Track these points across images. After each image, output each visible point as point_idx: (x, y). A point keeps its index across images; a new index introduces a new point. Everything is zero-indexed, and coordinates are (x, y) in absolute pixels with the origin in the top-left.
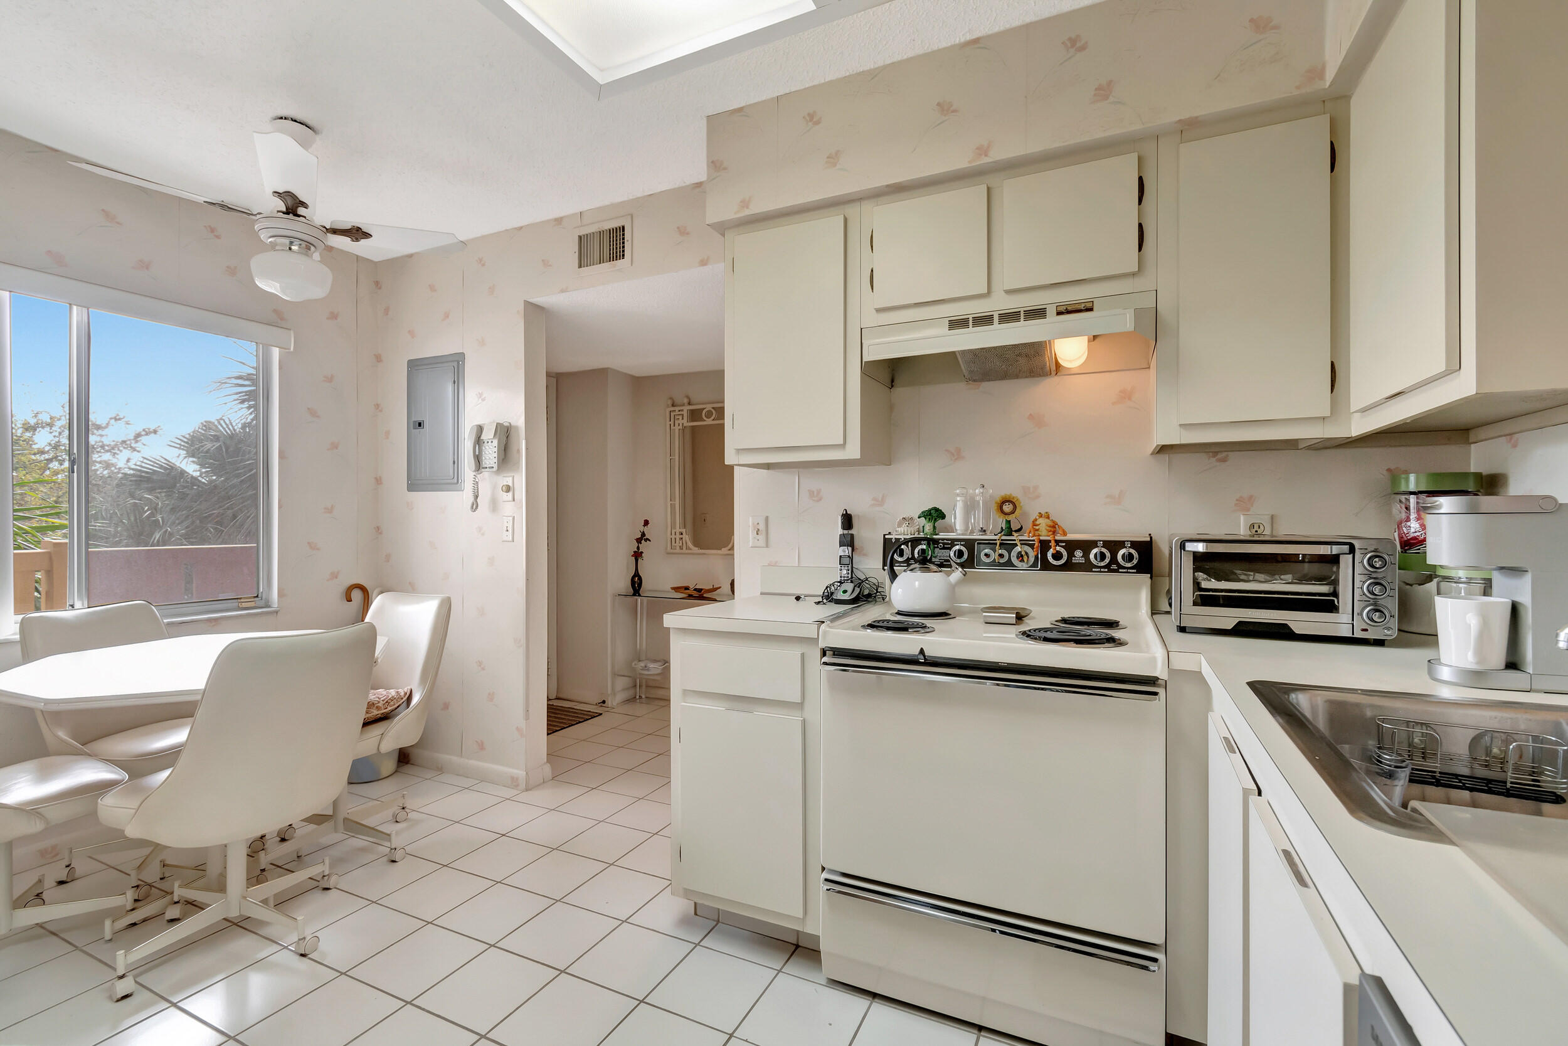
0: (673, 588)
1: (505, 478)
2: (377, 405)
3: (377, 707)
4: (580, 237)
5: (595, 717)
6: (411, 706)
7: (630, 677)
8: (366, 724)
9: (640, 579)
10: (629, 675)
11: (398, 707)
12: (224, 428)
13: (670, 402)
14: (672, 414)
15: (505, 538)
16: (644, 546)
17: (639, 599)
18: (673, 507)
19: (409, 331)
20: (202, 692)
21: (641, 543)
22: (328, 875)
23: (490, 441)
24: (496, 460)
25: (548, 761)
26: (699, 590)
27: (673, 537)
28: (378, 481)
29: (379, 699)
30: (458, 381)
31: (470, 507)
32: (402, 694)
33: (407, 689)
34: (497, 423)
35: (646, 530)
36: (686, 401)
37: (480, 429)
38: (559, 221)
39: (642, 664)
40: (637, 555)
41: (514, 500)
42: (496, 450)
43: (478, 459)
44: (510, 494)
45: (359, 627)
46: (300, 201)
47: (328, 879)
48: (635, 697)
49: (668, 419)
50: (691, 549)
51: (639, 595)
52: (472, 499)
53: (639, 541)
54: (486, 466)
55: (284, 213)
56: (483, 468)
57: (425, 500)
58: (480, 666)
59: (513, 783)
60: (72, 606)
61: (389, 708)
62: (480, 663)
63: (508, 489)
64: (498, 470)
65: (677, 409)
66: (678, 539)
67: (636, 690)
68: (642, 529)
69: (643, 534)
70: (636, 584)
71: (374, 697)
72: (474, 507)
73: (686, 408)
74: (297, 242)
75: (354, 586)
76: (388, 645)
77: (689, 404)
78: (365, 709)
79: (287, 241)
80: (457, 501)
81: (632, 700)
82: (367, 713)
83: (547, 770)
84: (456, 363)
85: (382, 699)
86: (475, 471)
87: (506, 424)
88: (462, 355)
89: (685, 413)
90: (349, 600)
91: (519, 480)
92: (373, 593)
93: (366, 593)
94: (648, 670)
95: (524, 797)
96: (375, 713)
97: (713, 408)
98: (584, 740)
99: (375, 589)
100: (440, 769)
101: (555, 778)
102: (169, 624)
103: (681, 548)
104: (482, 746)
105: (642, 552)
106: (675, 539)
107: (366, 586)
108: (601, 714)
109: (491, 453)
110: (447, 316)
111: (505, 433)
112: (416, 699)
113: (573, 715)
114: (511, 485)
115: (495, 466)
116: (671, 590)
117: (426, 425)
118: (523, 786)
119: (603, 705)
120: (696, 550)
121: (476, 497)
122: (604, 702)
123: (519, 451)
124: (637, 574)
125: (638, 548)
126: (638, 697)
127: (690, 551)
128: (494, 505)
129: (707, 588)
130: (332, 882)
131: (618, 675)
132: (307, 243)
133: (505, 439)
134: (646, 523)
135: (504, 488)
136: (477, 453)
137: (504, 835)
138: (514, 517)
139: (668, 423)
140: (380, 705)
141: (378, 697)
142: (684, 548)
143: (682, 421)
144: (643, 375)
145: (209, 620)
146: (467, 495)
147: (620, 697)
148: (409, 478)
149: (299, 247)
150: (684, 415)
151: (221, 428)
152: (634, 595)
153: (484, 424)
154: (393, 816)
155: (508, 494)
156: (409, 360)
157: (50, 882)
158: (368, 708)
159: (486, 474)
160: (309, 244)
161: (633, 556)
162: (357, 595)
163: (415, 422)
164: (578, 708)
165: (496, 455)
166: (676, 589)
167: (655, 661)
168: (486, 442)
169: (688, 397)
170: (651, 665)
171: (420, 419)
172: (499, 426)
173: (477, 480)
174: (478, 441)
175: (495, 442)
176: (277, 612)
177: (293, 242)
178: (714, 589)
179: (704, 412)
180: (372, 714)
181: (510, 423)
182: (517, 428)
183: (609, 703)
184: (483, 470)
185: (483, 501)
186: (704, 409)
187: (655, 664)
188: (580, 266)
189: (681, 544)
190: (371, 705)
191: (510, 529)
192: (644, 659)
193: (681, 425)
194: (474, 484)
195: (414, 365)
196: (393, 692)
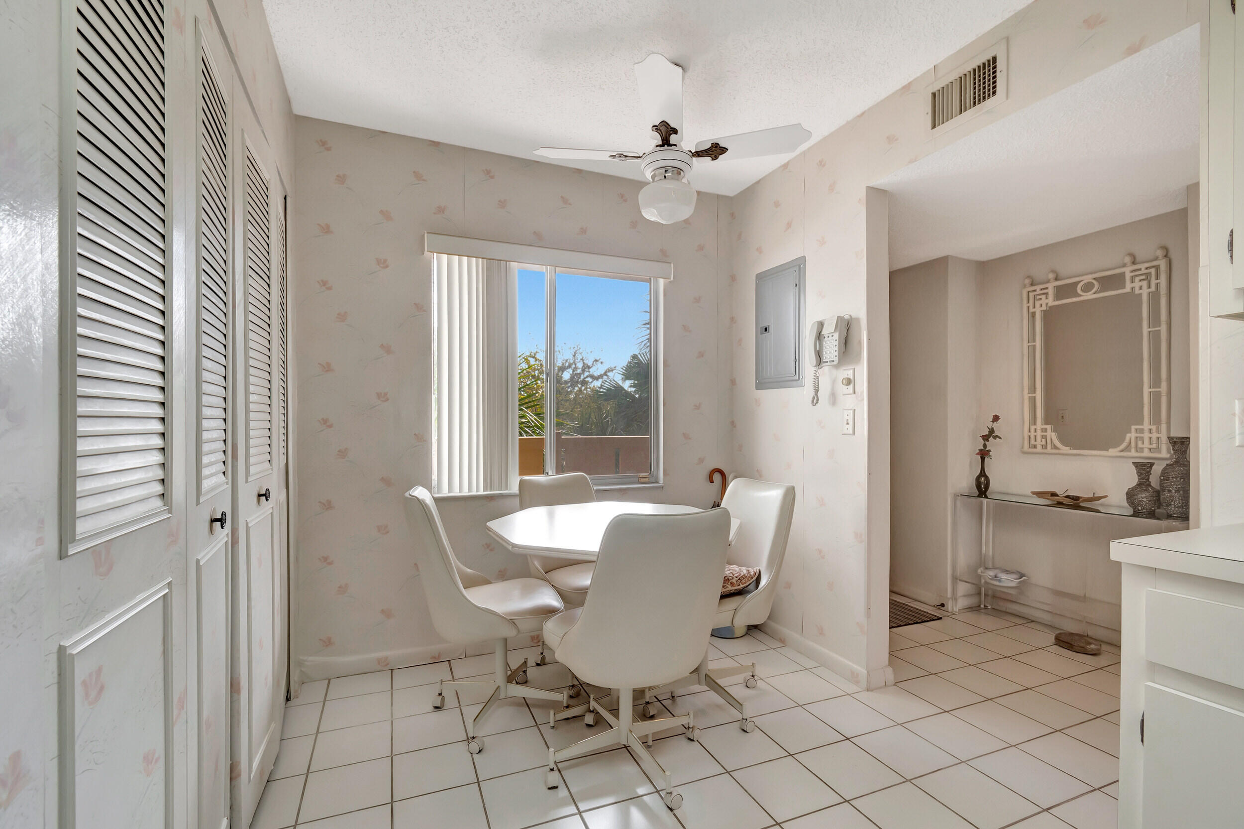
0: (1034, 493)
1: (844, 372)
2: (732, 318)
3: (731, 583)
4: (934, 95)
5: (933, 620)
6: (759, 588)
7: (973, 584)
8: (724, 597)
9: (987, 478)
10: (975, 582)
11: (749, 585)
12: (643, 359)
13: (1027, 281)
14: (1031, 295)
15: (846, 431)
16: (991, 444)
17: (985, 501)
18: (1033, 401)
19: (757, 249)
20: (597, 554)
21: (988, 441)
22: (692, 728)
23: (830, 336)
24: (837, 353)
25: (891, 663)
26: (1076, 498)
27: (1032, 434)
28: (733, 382)
29: (733, 575)
30: (799, 286)
31: (810, 402)
32: (752, 573)
33: (756, 569)
34: (838, 317)
35: (995, 425)
36: (1051, 276)
37: (821, 325)
38: (907, 88)
39: (991, 573)
40: (984, 454)
41: (855, 393)
42: (837, 343)
43: (819, 355)
44: (851, 387)
45: (716, 511)
46: (672, 128)
47: (692, 731)
48: (980, 606)
49: (1025, 301)
50: (1059, 449)
51: (986, 497)
52: (813, 393)
53: (986, 438)
54: (826, 360)
55: (660, 146)
56: (824, 362)
57: (770, 397)
58: (820, 554)
59: (854, 678)
60: (548, 473)
61: (742, 586)
62: (820, 551)
63: (849, 382)
64: (839, 363)
65: (1038, 288)
66: (1039, 438)
67: (980, 598)
68: (990, 425)
69: (992, 431)
70: (982, 487)
71: (729, 572)
72: (815, 401)
73: (1051, 287)
74: (670, 169)
75: (716, 470)
76: (740, 527)
77: (1056, 279)
78: (722, 584)
79: (663, 171)
80: (800, 395)
81: (975, 609)
82: (723, 587)
83: (889, 675)
84: (798, 268)
85: (735, 575)
86: (816, 366)
87: (847, 317)
88: (804, 257)
89: (1051, 291)
90: (712, 482)
91: (861, 372)
92: (729, 477)
93: (724, 477)
94: (1000, 581)
95: (865, 696)
96: (730, 588)
97: (1094, 279)
98: (924, 645)
99: (731, 473)
100: (783, 642)
101: (898, 684)
102: (597, 491)
103: (1045, 447)
104: (821, 632)
105: (989, 451)
106: (1035, 436)
107: (725, 473)
108: (941, 618)
109: (831, 349)
110: (789, 225)
111: (847, 328)
112: (763, 582)
113: (908, 612)
114: (851, 377)
115: (836, 359)
116: (1031, 494)
117: (771, 329)
118: (864, 684)
119: (942, 608)
120: (1066, 450)
121: (817, 391)
122: (943, 605)
123: (860, 343)
124: (983, 473)
125: (985, 446)
126: (982, 606)
127: (1057, 451)
128: (833, 399)
129: (1086, 496)
130: (696, 734)
131: (960, 580)
132: (677, 169)
133: (846, 331)
134: (996, 418)
135: (844, 381)
136: (818, 349)
137: (848, 739)
138: (855, 410)
139: (1025, 306)
140: (734, 581)
141: (732, 573)
142: (1049, 447)
143: (1047, 301)
144: (992, 258)
145: (620, 490)
146: (808, 391)
147: (962, 603)
148: (757, 379)
149: (672, 174)
150: (1050, 293)
151: (641, 358)
152: (980, 496)
153: (825, 319)
154: (744, 680)
155: (847, 387)
156: (757, 274)
157: (531, 662)
158: (724, 583)
159: (826, 369)
160: (679, 170)
161: (978, 454)
162: (717, 477)
163: (762, 328)
164: (913, 606)
165: (837, 348)
166: (1039, 494)
167: (1007, 572)
168: (826, 337)
169: (1053, 271)
170: (1003, 576)
171: (766, 325)
172: (840, 319)
173: (818, 375)
174: (819, 336)
175: (836, 336)
176: (662, 487)
177: (667, 170)
178: (1095, 499)
179: (1080, 286)
180: (727, 589)
181: (851, 316)
182: (858, 320)
183: (949, 606)
184: (824, 364)
185: (824, 394)
186: (1079, 282)
187: (1009, 575)
188: (934, 127)
189: (1044, 443)
190: (727, 580)
191: (851, 422)
192: (990, 566)
193: (1044, 306)
194: (815, 379)
195: (760, 277)
196: (744, 571)
